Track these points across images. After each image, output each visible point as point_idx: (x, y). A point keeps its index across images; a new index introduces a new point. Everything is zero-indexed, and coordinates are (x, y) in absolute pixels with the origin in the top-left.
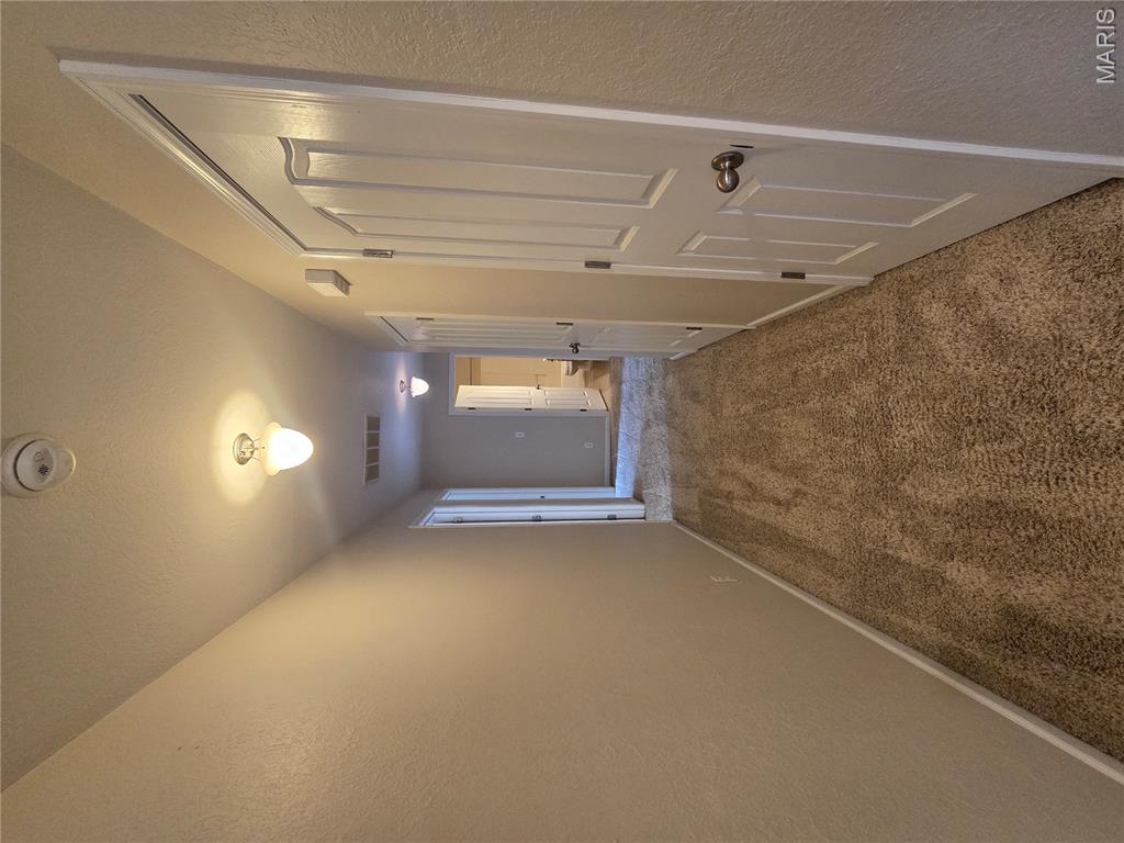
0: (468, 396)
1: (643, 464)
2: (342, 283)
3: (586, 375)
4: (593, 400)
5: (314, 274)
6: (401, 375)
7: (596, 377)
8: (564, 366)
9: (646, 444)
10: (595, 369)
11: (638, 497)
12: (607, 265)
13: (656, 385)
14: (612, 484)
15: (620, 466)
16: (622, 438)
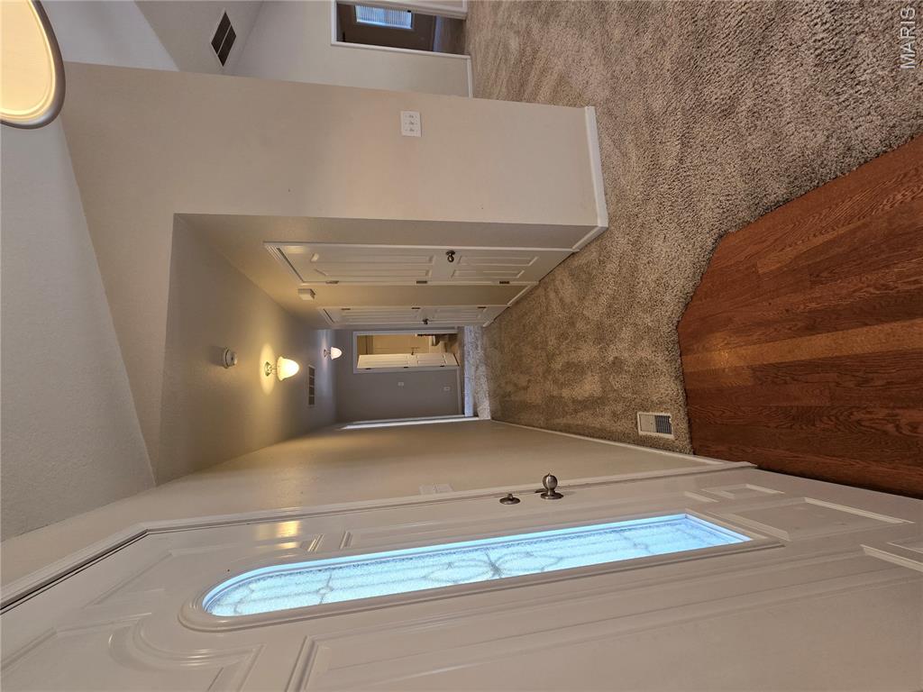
0: (365, 361)
1: (476, 393)
2: (313, 294)
3: (446, 345)
4: (449, 360)
5: (302, 291)
6: (324, 346)
7: (451, 346)
8: (431, 339)
9: (477, 378)
10: (450, 340)
11: (476, 415)
12: (426, 282)
13: (479, 343)
14: (464, 414)
15: (466, 399)
16: (466, 380)
